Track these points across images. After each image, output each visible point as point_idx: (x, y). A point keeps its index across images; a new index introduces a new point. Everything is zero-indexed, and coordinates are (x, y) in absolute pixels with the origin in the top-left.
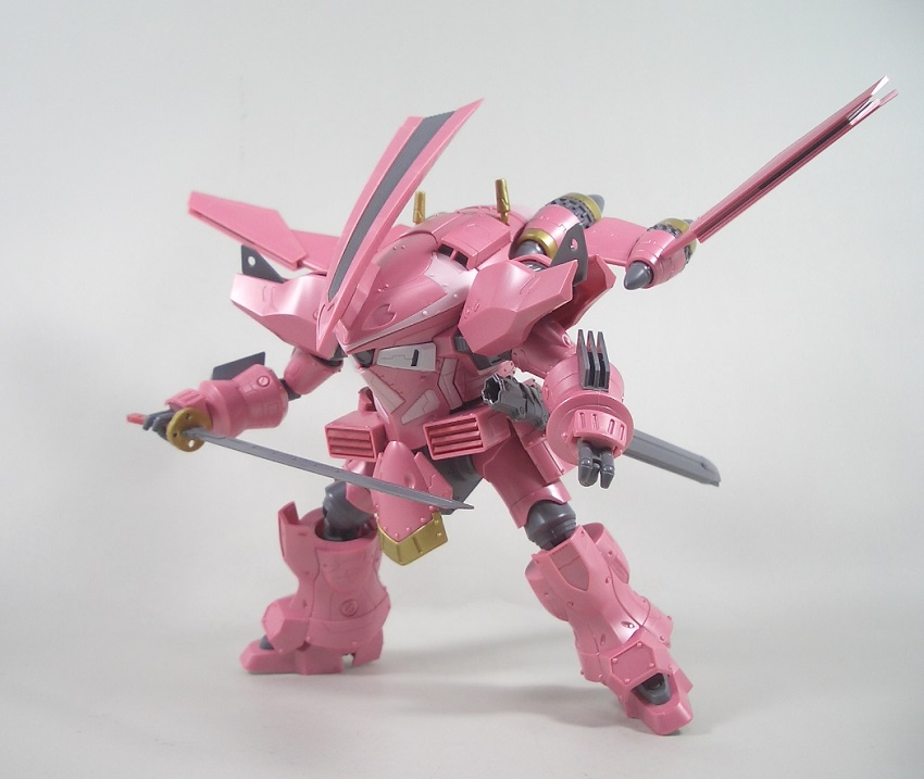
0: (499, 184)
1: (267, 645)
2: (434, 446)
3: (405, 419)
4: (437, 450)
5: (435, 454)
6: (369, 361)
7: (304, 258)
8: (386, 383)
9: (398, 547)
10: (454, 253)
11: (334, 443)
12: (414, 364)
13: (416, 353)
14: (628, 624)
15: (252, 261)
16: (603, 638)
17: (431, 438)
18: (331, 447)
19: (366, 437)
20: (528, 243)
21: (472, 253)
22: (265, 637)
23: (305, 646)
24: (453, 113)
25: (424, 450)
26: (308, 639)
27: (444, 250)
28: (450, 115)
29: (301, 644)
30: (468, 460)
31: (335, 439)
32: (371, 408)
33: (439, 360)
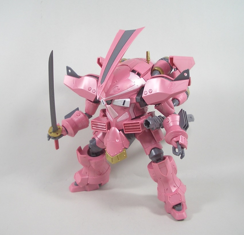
0: (147, 52)
1: (76, 184)
2: (125, 129)
3: (118, 121)
4: (126, 131)
5: (125, 132)
6: (110, 103)
8: (114, 110)
9: (112, 158)
10: (137, 73)
11: (93, 125)
12: (123, 105)
13: (125, 101)
14: (175, 186)
15: (70, 71)
16: (167, 189)
17: (125, 127)
18: (92, 127)
19: (104, 125)
20: (156, 71)
21: (142, 72)
22: (75, 182)
23: (88, 184)
25: (122, 130)
26: (89, 182)
27: (134, 71)
29: (87, 184)
30: (133, 134)
33: (131, 104)
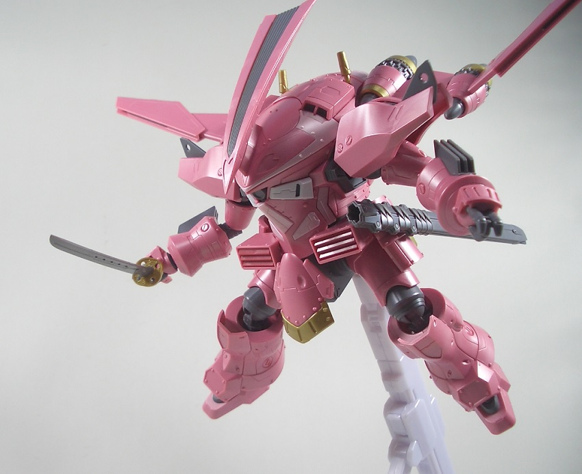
0: (340, 55)
2: (319, 254)
3: (296, 237)
4: (321, 257)
5: (321, 260)
6: (263, 198)
7: (204, 132)
8: (278, 212)
9: (298, 331)
10: (316, 109)
11: (244, 259)
12: (298, 195)
13: (298, 187)
17: (316, 248)
18: (243, 262)
19: (267, 252)
20: (368, 95)
21: (329, 107)
24: (298, 7)
27: (308, 108)
28: (296, 9)
31: (244, 256)
32: (269, 230)
33: (316, 190)
